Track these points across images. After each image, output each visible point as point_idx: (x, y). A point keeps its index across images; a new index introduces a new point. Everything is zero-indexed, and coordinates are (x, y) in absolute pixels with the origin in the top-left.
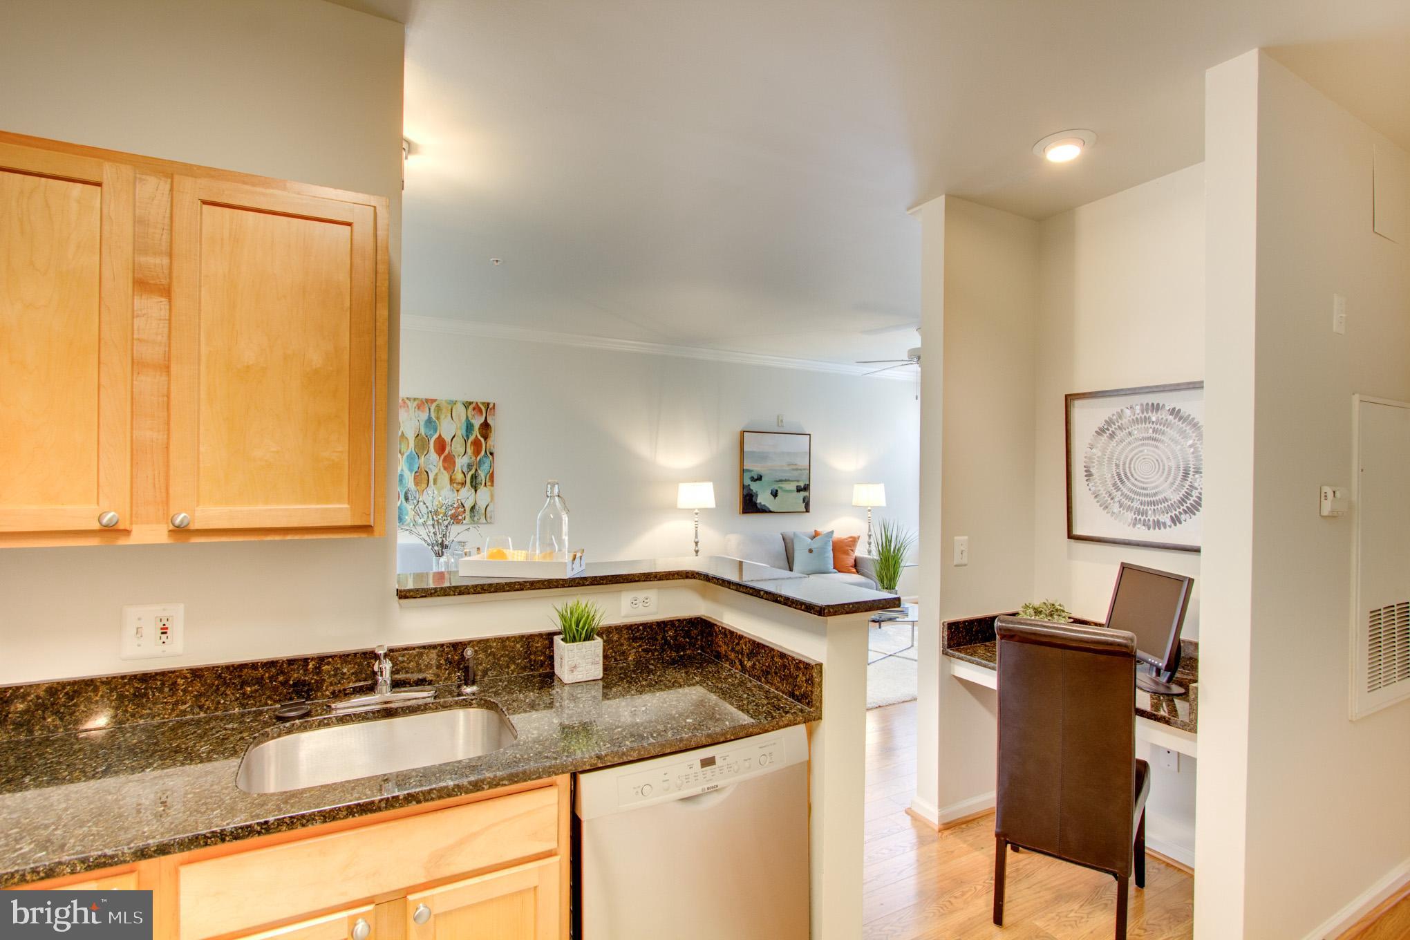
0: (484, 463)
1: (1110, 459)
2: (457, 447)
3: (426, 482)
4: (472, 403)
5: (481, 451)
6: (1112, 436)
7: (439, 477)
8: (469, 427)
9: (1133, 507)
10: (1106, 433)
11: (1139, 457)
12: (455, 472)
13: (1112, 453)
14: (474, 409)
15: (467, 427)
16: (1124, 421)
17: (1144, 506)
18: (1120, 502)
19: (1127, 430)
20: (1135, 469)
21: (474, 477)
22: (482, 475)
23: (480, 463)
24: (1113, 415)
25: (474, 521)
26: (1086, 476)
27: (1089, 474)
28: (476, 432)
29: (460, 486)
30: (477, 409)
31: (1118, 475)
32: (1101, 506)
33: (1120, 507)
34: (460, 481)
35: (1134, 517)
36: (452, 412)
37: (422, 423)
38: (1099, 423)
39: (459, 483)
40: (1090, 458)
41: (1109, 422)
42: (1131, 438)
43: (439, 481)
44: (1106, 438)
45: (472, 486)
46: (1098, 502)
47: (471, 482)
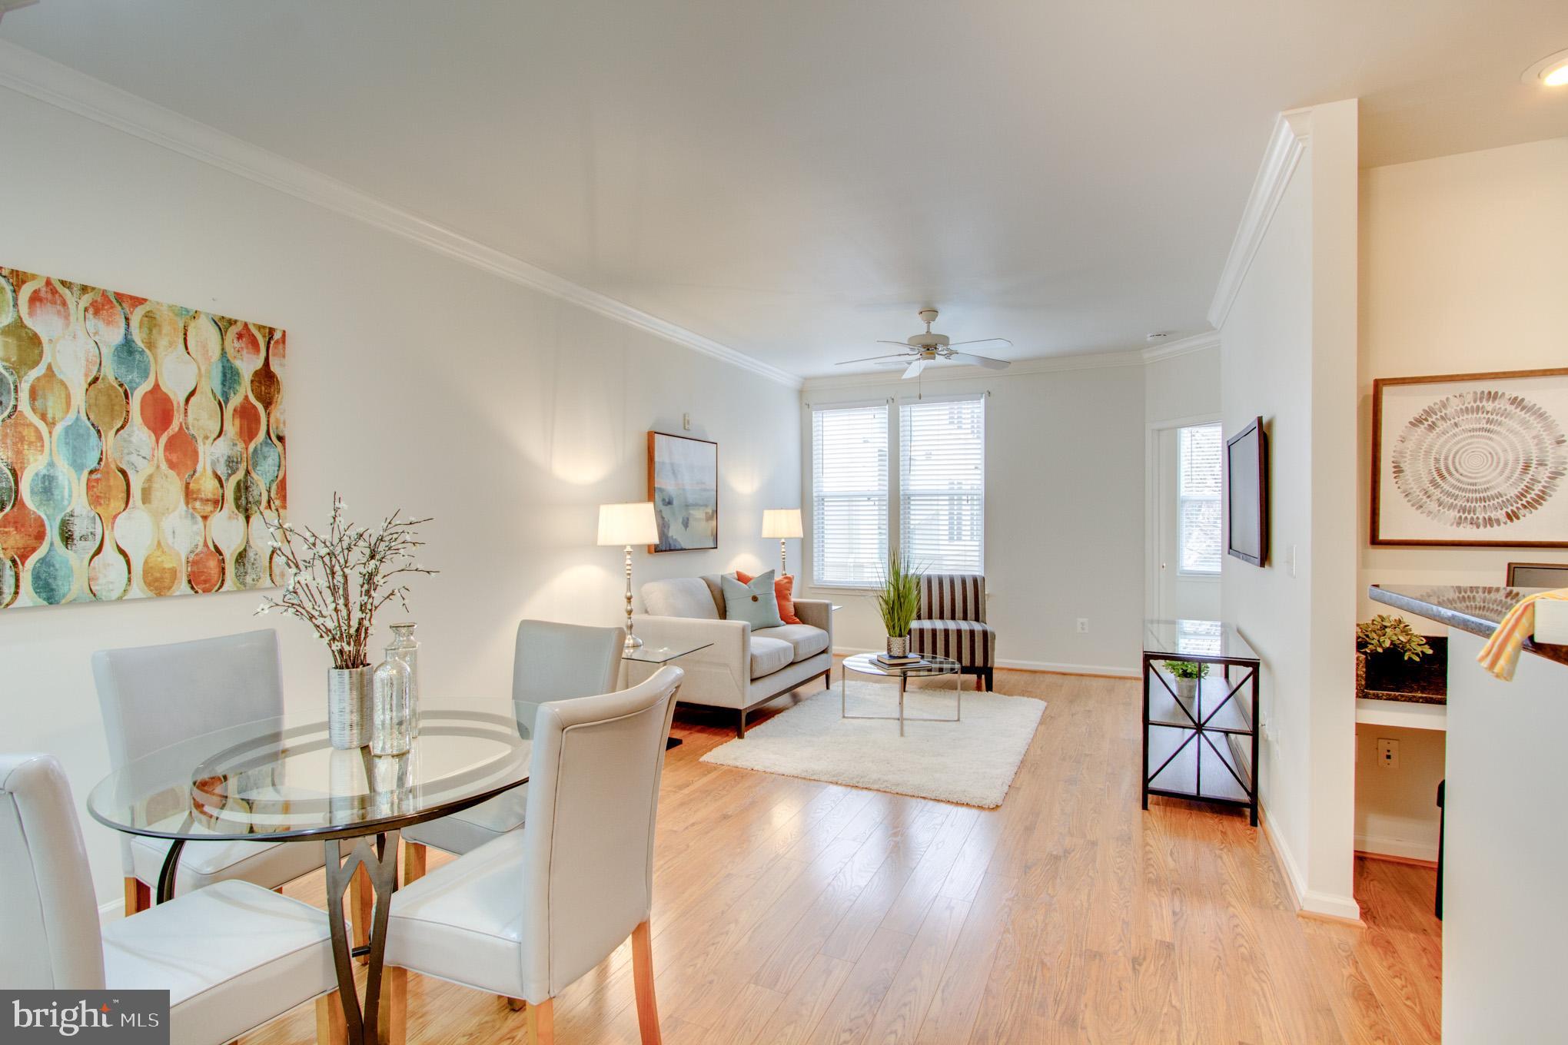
0: (265, 458)
1: (1428, 453)
2: (201, 418)
3: (124, 495)
4: (236, 322)
5: (258, 430)
6: (1432, 427)
7: (156, 486)
8: (229, 376)
9: (1456, 505)
10: (1423, 424)
11: (1466, 450)
12: (197, 475)
13: (1431, 447)
14: (240, 336)
15: (224, 375)
16: (1449, 411)
17: (1472, 503)
18: (1438, 500)
19: (1453, 421)
20: (1460, 463)
21: (243, 488)
22: (261, 482)
23: (256, 458)
24: (1435, 404)
25: (244, 584)
26: (1394, 472)
27: (1398, 470)
28: (245, 390)
29: (209, 508)
30: (246, 335)
31: (1438, 470)
32: (1413, 505)
33: (1439, 506)
34: (210, 496)
35: (1458, 515)
36: (185, 334)
37: (107, 353)
38: (1416, 412)
39: (208, 500)
40: (1401, 453)
41: (1429, 412)
42: (1457, 430)
43: (156, 495)
44: (1423, 429)
45: (238, 507)
46: (1409, 501)
47: (237, 499)
